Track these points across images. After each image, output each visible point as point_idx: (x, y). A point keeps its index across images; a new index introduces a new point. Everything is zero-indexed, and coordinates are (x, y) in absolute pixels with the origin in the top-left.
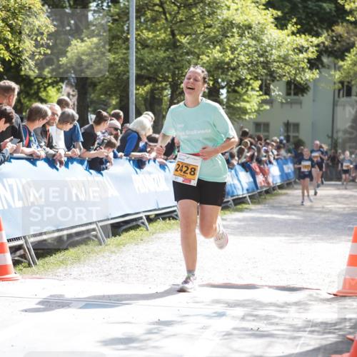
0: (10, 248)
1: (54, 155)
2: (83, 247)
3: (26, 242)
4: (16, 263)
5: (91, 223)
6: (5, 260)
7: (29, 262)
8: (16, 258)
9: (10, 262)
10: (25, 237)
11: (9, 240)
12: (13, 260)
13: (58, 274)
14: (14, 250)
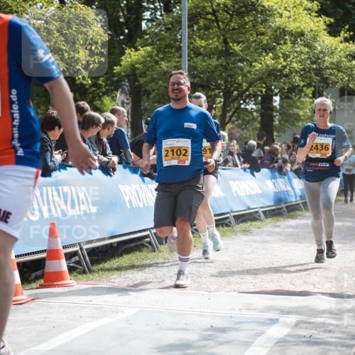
0: (66, 254)
1: (108, 163)
2: (138, 254)
3: (81, 249)
4: (71, 269)
5: (144, 230)
6: (61, 266)
7: (84, 268)
8: (71, 265)
9: (65, 269)
10: (79, 244)
11: (64, 247)
12: (68, 266)
13: (113, 280)
14: (69, 256)
